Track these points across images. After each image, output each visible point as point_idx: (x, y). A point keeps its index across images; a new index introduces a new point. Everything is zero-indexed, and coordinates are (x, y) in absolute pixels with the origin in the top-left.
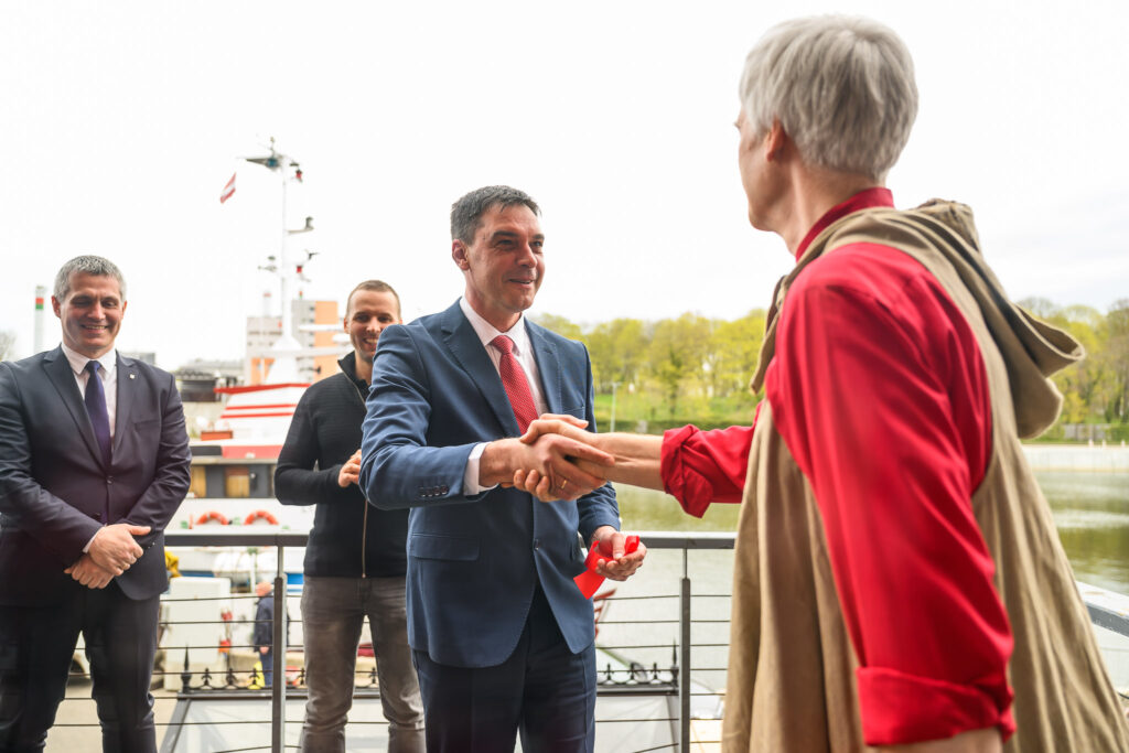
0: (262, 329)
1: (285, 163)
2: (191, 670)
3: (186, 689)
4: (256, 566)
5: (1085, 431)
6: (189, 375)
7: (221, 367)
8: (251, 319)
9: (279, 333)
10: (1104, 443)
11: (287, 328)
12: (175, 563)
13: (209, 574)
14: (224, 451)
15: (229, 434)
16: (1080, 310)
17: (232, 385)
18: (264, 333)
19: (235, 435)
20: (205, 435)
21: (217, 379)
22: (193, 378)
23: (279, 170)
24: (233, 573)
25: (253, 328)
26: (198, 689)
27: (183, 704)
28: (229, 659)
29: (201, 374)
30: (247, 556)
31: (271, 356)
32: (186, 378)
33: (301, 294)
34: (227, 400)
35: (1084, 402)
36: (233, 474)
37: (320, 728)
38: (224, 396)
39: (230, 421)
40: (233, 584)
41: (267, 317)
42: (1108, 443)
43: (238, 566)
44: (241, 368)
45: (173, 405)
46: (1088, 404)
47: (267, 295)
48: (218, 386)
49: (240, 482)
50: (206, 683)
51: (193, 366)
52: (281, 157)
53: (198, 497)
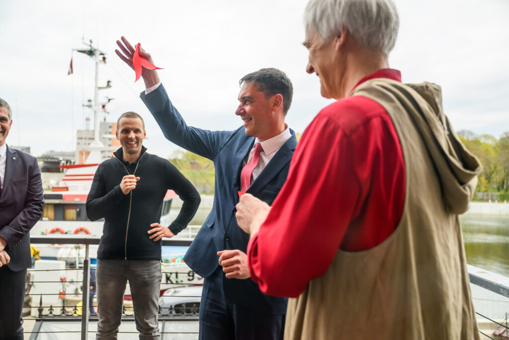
0: (84, 137)
1: (97, 53)
2: (43, 306)
3: (40, 315)
4: (79, 255)
5: (487, 195)
6: (47, 159)
7: (63, 154)
8: (79, 131)
9: (93, 139)
10: (496, 201)
11: (97, 136)
12: (38, 253)
13: (55, 259)
14: (63, 197)
15: (67, 189)
16: (486, 136)
17: (68, 164)
18: (85, 139)
19: (69, 189)
20: (54, 189)
21: (61, 161)
22: (49, 160)
23: (94, 57)
24: (67, 258)
25: (80, 136)
26: (46, 316)
27: (39, 323)
28: (64, 301)
29: (53, 158)
30: (74, 250)
31: (88, 150)
32: (46, 160)
33: (105, 119)
34: (66, 171)
35: (487, 181)
36: (68, 209)
37: (104, 335)
38: (65, 169)
39: (67, 182)
40: (67, 264)
41: (88, 131)
42: (498, 201)
43: (69, 255)
44: (73, 156)
45: (35, 173)
46: (489, 182)
47: (88, 119)
48: (61, 164)
49: (71, 213)
50: (51, 313)
51: (50, 154)
52: (95, 50)
53: (50, 220)
